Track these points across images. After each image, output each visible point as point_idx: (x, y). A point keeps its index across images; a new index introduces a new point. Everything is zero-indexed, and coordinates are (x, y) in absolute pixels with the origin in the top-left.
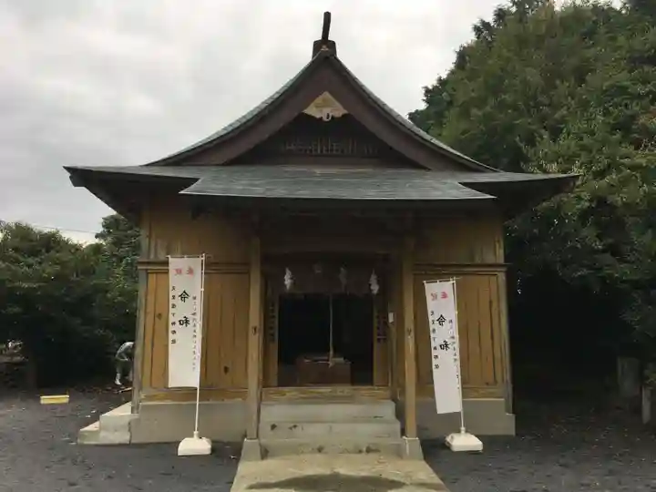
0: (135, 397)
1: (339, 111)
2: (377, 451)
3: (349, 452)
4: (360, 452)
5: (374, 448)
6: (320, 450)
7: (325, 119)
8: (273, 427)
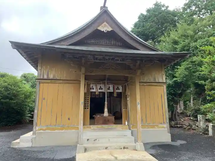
0: (34, 129)
1: (110, 29)
2: (127, 148)
3: (117, 149)
4: (121, 149)
5: (126, 147)
6: (106, 148)
7: (105, 31)
8: (88, 140)
